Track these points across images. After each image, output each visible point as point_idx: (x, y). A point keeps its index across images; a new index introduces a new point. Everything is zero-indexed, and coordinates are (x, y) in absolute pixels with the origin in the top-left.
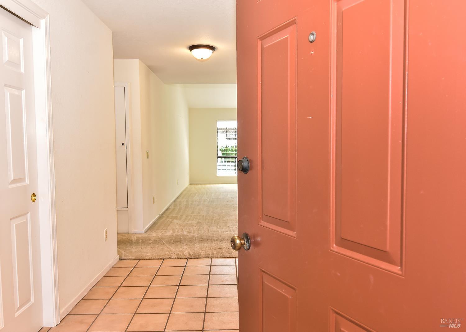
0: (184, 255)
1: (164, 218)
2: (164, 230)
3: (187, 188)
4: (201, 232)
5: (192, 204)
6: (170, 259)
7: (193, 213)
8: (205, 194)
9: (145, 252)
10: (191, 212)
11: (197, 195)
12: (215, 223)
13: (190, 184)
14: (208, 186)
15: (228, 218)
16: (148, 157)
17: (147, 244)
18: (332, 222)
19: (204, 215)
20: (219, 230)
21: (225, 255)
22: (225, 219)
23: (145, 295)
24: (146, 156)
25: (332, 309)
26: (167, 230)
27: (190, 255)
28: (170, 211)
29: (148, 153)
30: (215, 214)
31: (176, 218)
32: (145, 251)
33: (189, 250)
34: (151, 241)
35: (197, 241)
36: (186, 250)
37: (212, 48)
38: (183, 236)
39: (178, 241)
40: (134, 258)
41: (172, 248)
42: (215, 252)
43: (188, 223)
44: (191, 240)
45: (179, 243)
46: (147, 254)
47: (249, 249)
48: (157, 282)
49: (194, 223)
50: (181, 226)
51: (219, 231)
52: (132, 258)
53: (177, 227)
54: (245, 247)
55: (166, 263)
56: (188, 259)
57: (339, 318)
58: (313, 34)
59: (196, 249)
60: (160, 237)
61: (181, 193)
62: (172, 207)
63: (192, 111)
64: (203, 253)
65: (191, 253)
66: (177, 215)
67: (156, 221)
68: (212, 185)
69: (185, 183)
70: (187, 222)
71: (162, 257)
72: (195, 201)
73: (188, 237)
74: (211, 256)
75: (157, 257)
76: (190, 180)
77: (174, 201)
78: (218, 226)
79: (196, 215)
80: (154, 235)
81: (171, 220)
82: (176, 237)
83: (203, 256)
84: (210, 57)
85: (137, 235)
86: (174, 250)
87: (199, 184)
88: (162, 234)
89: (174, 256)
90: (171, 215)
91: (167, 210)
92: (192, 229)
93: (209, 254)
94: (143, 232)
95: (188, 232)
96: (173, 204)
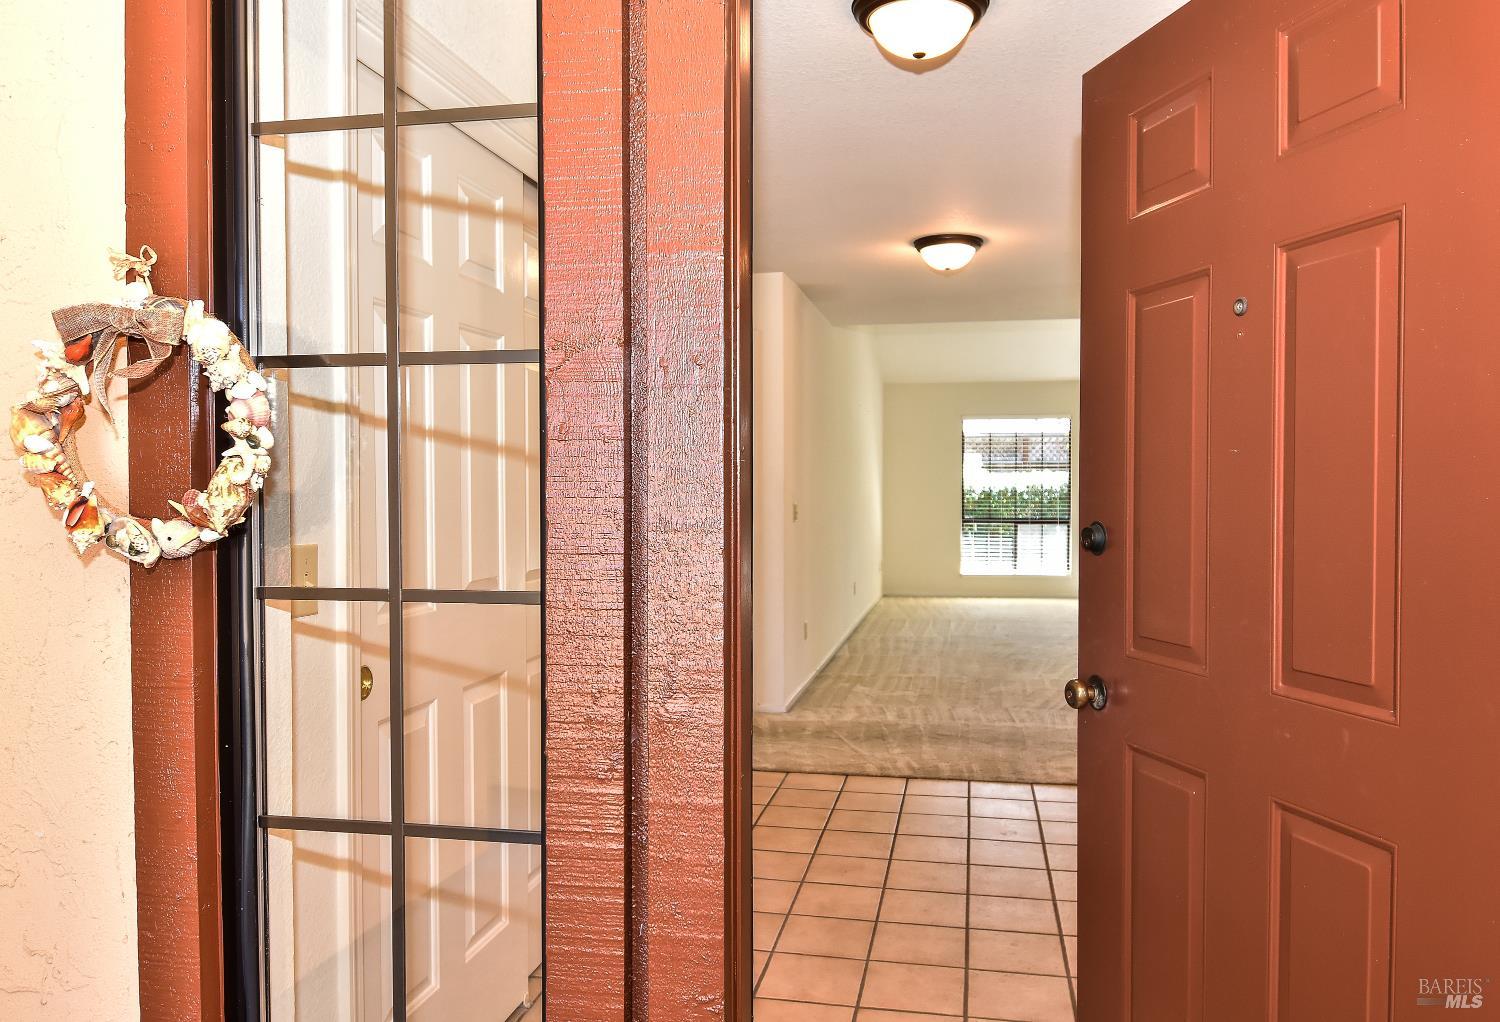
0: (895, 768)
1: (830, 681)
2: (836, 709)
3: (876, 605)
4: (934, 719)
5: (897, 648)
6: (863, 775)
7: (903, 671)
8: (930, 625)
9: (798, 757)
10: (898, 669)
11: (907, 625)
12: (967, 698)
13: (885, 596)
14: (936, 601)
15: (1003, 688)
16: (795, 518)
17: (799, 738)
18: (1277, 643)
19: (934, 678)
20: (981, 716)
21: (1005, 775)
22: (994, 689)
23: (818, 845)
24: (791, 516)
25: (1276, 802)
26: (841, 707)
27: (912, 769)
28: (841, 662)
29: (795, 507)
30: (965, 677)
31: (859, 680)
32: (797, 752)
33: (907, 758)
34: (807, 733)
35: (925, 739)
36: (900, 757)
37: (975, 241)
38: (886, 726)
39: (877, 735)
40: (774, 767)
41: (864, 750)
42: (975, 767)
43: (895, 694)
44: (910, 737)
45: (880, 740)
46: (803, 761)
47: (1104, 706)
48: (840, 821)
49: (911, 694)
50: (877, 700)
51: (980, 719)
52: (768, 766)
53: (868, 702)
54: (1095, 704)
55: (854, 783)
56: (908, 778)
57: (1289, 816)
58: (1240, 301)
59: (925, 757)
60: (827, 724)
61: (864, 620)
62: (846, 653)
63: (892, 391)
64: (945, 767)
65: (915, 765)
66: (861, 675)
67: (810, 686)
68: (947, 601)
69: (872, 592)
70: (892, 692)
71: (842, 770)
72: (906, 641)
73: (900, 727)
74: (966, 775)
75: (830, 770)
76: (885, 586)
77: (849, 639)
78: (978, 707)
79: (912, 675)
80: (810, 717)
81: (847, 685)
82: (868, 725)
83: (947, 774)
84: (963, 268)
85: (769, 716)
86: (873, 757)
87: (907, 596)
88: (833, 717)
89: (871, 769)
90: (846, 674)
91: (833, 659)
92: (907, 710)
93: (962, 772)
94: (784, 710)
95: (898, 716)
96: (846, 646)
